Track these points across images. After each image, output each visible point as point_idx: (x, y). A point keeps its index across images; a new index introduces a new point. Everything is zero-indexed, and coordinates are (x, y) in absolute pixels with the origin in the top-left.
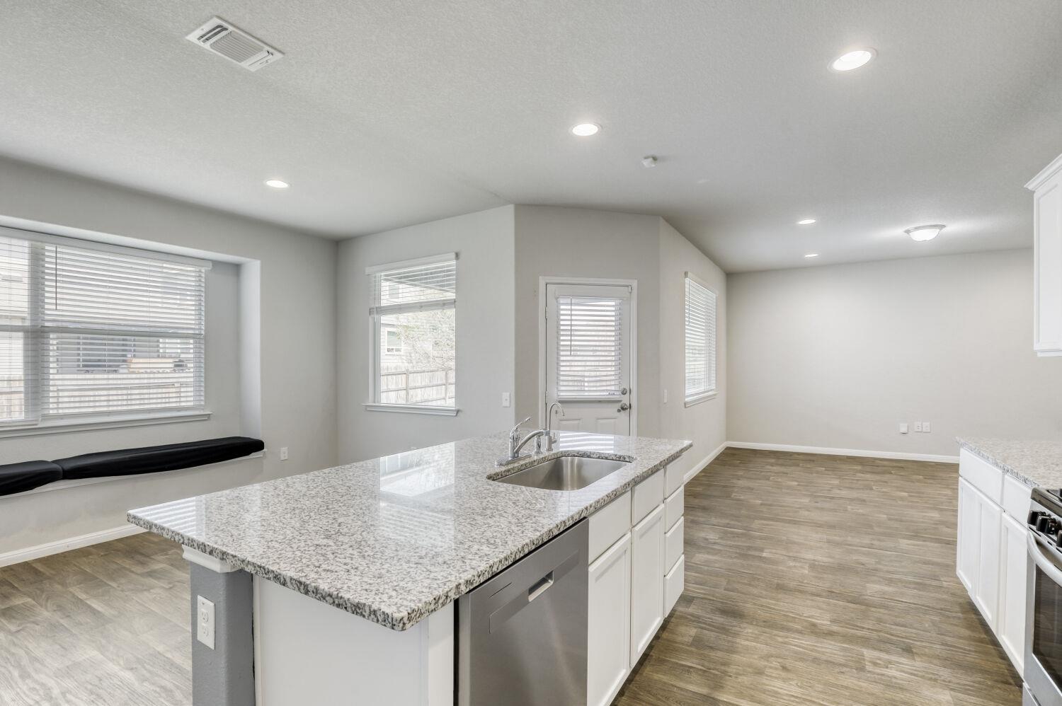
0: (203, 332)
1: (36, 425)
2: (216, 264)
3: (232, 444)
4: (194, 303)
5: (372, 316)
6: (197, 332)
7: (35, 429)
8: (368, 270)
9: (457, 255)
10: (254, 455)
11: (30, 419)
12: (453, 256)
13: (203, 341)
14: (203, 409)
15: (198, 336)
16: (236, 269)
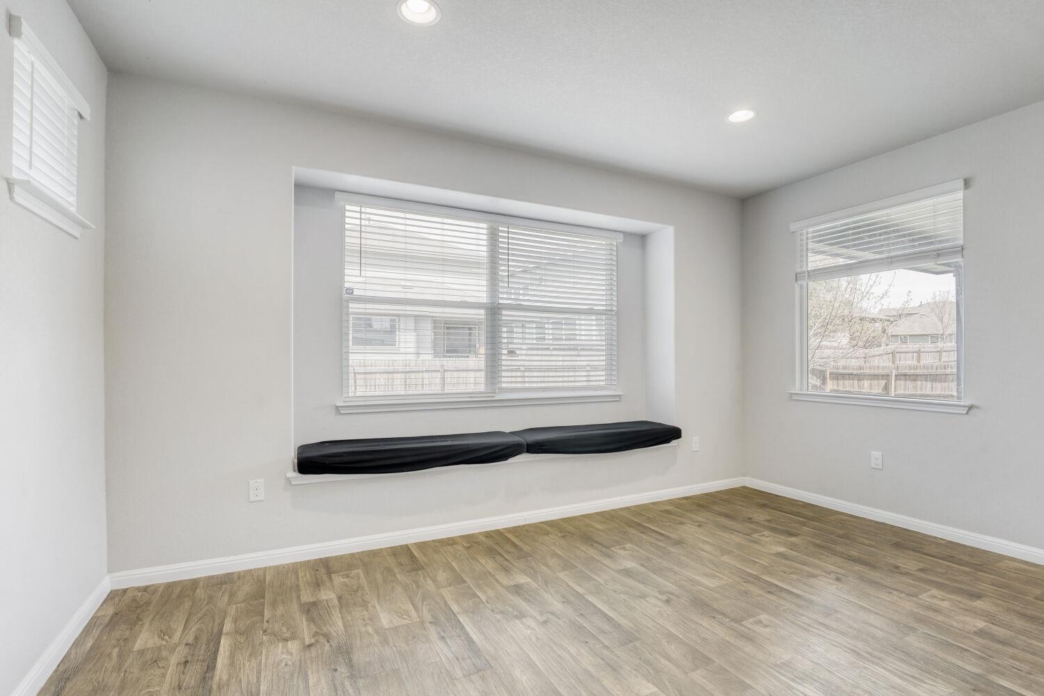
0: (615, 309)
1: (493, 397)
2: (627, 235)
3: (652, 429)
4: (604, 278)
5: (799, 282)
6: (609, 308)
7: (494, 401)
8: (793, 227)
9: (967, 183)
10: (674, 443)
11: (489, 391)
12: (961, 183)
13: (615, 318)
14: (615, 390)
15: (609, 313)
16: (642, 239)
